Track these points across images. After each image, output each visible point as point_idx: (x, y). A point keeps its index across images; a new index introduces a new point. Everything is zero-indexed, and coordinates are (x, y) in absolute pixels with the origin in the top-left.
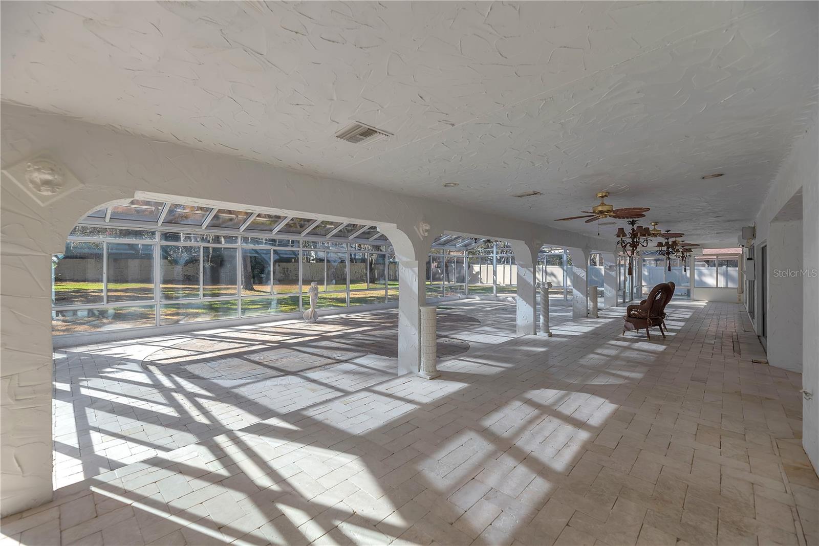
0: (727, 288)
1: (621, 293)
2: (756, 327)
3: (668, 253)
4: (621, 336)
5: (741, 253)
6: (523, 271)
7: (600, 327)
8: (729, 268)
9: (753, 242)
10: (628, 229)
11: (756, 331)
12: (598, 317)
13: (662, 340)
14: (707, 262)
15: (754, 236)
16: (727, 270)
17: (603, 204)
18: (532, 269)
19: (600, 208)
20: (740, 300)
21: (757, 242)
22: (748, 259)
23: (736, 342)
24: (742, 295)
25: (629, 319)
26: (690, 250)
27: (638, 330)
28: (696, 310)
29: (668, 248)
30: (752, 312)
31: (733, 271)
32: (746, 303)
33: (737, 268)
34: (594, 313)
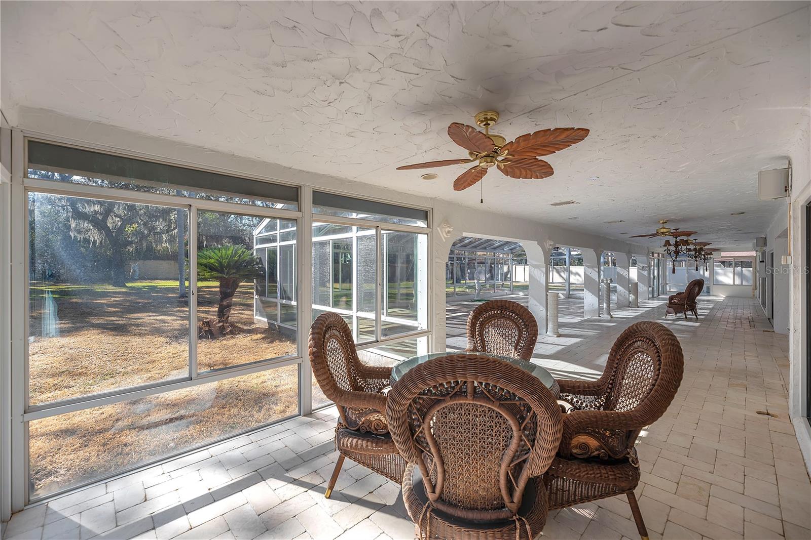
0: (742, 285)
1: (650, 289)
2: (767, 313)
3: (696, 257)
4: (664, 317)
5: (755, 255)
6: (589, 271)
7: (644, 313)
8: (743, 269)
9: (765, 248)
10: (672, 241)
11: (767, 316)
12: (639, 307)
13: (697, 320)
14: (723, 263)
15: (765, 244)
16: (742, 270)
17: (664, 228)
18: (597, 270)
19: (662, 230)
20: (754, 295)
21: (767, 249)
22: (761, 262)
23: (752, 322)
24: (755, 291)
25: (671, 305)
26: (711, 254)
27: (676, 314)
28: (717, 303)
29: (696, 253)
30: (764, 304)
31: (748, 272)
32: (759, 297)
33: (751, 269)
34: (635, 304)
